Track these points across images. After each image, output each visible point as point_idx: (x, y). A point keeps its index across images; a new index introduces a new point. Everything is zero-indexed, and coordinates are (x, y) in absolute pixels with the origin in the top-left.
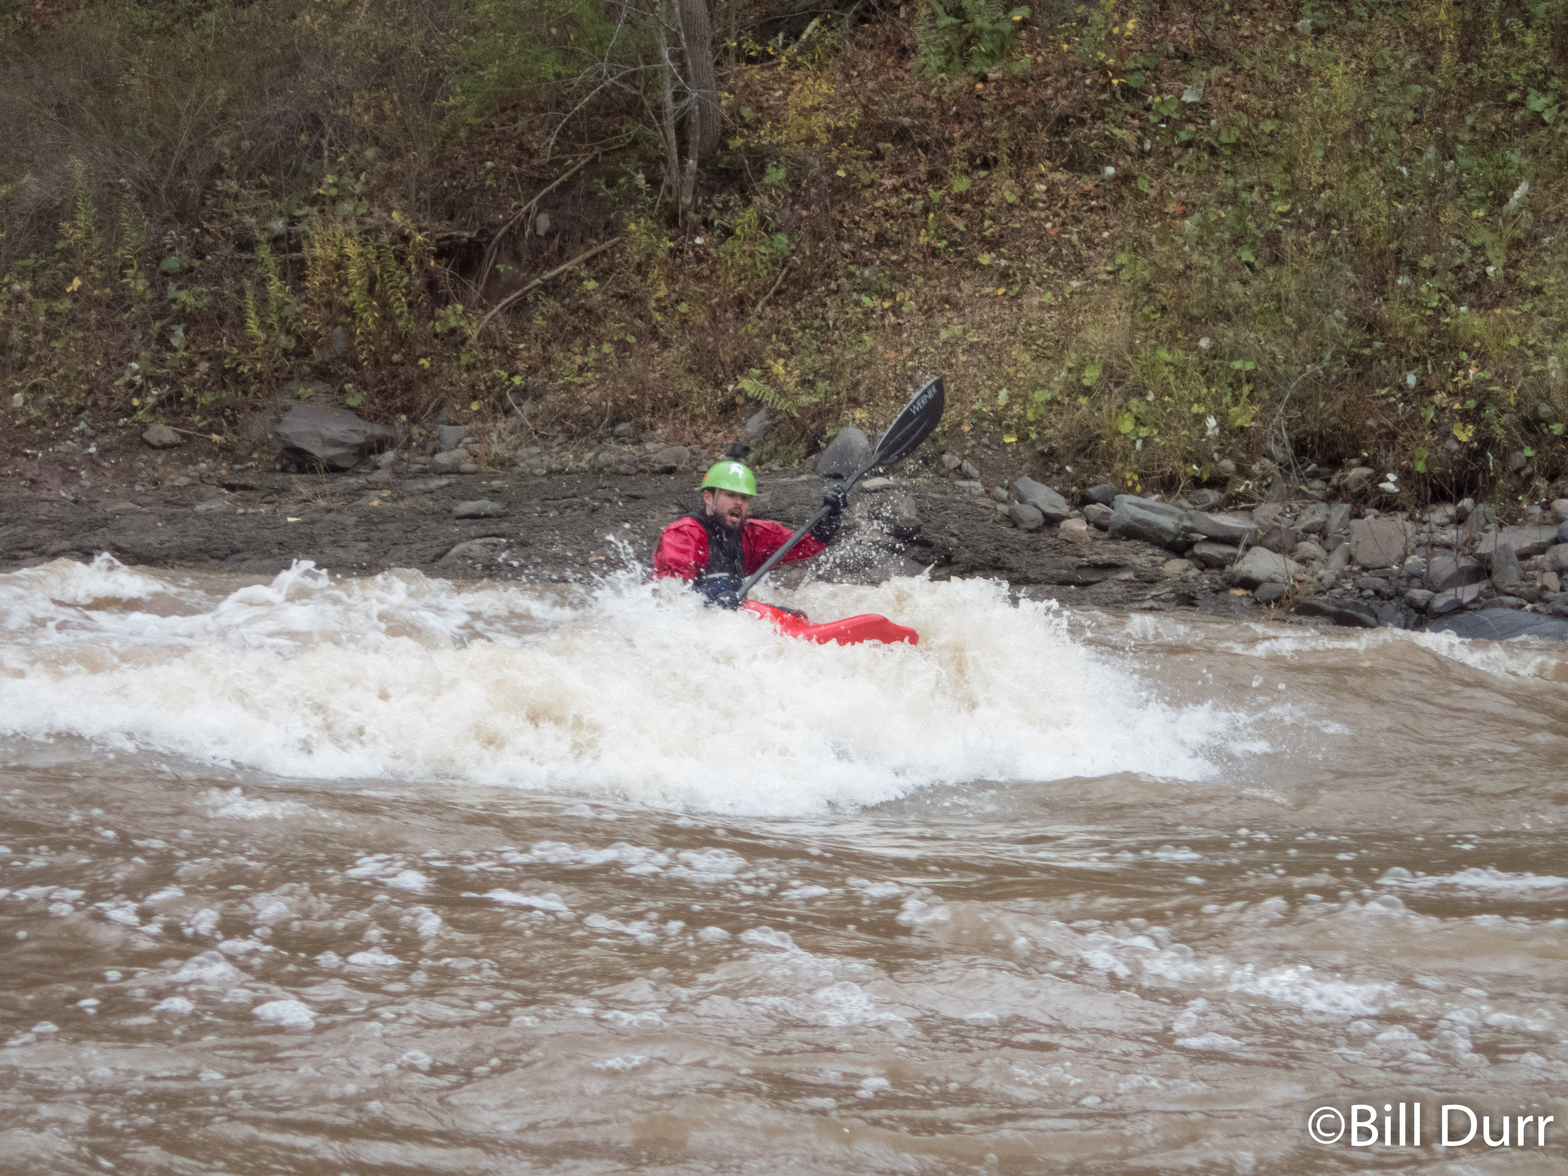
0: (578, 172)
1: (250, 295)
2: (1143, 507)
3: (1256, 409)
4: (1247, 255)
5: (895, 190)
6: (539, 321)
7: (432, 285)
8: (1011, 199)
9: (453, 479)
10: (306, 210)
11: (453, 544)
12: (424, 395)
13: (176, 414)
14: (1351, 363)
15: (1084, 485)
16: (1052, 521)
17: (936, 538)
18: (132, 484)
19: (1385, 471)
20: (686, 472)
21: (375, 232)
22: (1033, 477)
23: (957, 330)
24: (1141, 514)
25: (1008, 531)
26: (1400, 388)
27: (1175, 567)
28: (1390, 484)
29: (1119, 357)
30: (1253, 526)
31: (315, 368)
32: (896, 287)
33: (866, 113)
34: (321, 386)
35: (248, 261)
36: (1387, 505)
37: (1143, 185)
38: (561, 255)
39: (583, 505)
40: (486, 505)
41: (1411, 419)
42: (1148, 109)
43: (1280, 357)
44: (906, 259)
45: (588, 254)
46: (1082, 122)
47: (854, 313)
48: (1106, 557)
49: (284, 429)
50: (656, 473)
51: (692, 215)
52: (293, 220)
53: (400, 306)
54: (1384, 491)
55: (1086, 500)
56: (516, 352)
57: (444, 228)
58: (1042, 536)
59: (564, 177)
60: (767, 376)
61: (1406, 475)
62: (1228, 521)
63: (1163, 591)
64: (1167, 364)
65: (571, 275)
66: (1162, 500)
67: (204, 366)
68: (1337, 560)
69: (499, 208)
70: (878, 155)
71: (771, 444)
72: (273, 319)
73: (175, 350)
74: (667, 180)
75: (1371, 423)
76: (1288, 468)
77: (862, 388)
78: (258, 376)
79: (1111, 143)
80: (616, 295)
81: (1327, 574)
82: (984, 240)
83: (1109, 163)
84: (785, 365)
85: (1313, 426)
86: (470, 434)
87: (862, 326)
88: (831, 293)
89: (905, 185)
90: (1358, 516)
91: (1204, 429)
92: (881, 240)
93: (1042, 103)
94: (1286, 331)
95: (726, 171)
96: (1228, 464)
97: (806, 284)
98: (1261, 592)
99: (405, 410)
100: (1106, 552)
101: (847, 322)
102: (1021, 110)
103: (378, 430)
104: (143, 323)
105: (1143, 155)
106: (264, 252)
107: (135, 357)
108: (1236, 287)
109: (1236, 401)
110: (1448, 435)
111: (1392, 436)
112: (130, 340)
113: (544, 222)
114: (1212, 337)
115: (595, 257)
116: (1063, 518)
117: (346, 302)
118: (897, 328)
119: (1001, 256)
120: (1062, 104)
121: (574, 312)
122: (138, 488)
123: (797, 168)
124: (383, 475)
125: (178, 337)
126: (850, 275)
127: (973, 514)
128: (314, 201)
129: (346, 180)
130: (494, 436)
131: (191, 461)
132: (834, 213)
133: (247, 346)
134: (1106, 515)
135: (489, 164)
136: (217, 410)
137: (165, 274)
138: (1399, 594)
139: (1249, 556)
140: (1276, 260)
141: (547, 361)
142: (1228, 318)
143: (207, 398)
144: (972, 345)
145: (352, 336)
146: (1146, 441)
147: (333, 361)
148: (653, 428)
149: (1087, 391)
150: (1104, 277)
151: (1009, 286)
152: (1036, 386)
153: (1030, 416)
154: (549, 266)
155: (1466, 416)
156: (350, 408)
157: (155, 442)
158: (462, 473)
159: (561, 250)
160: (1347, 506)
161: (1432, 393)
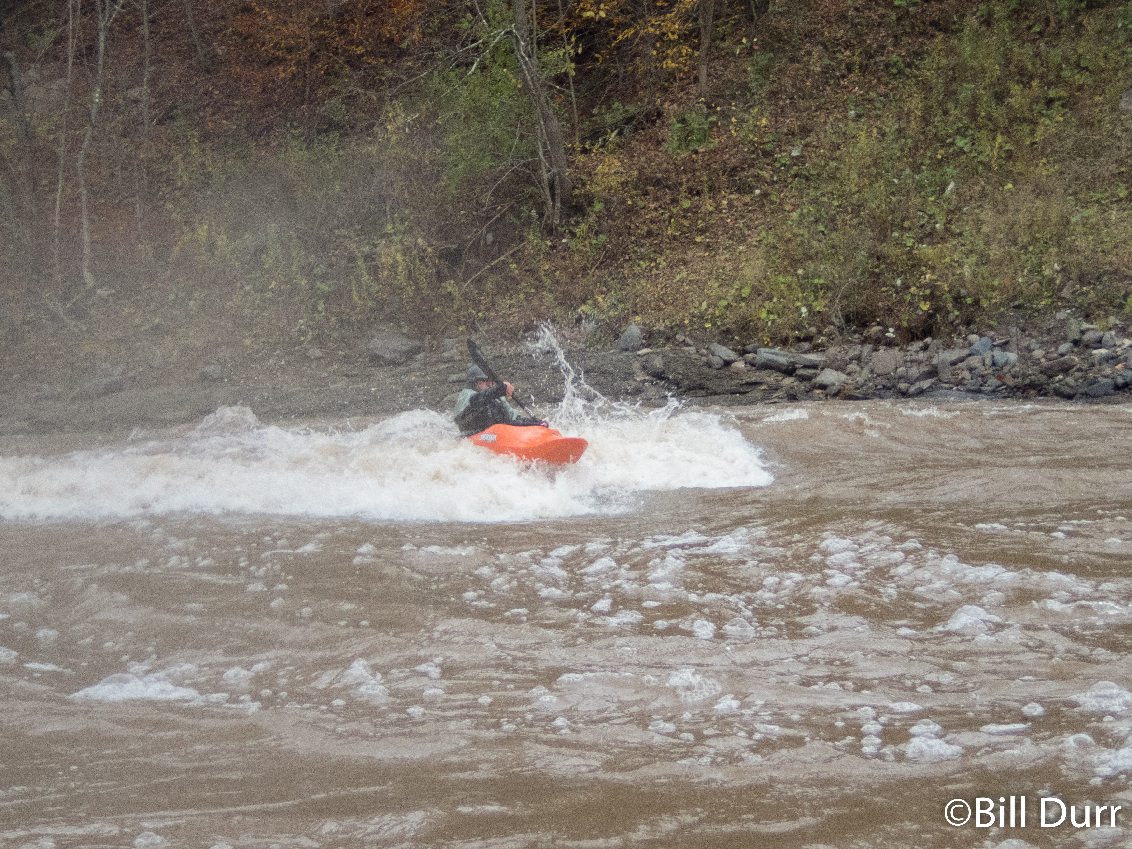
0: (504, 213)
1: (354, 283)
2: (771, 353)
3: (824, 302)
4: (821, 228)
5: (656, 209)
6: (489, 286)
7: (438, 273)
8: (711, 209)
9: (450, 364)
10: (379, 241)
11: (446, 396)
12: (437, 325)
13: (321, 343)
14: (870, 276)
15: (744, 345)
16: (727, 364)
17: (672, 376)
18: (302, 377)
19: (888, 327)
21: (409, 249)
22: (719, 343)
23: (685, 274)
24: (770, 357)
25: (706, 370)
26: (894, 286)
27: (788, 381)
28: (891, 334)
29: (759, 282)
30: (824, 359)
31: (386, 316)
32: (656, 256)
33: (640, 174)
34: (390, 324)
35: (353, 268)
36: (890, 344)
37: (773, 198)
38: (500, 253)
41: (899, 301)
42: (775, 160)
43: (837, 276)
44: (661, 242)
45: (512, 251)
46: (743, 169)
47: (637, 270)
48: (754, 379)
49: (371, 346)
51: (560, 229)
52: (374, 246)
53: (423, 282)
54: (888, 337)
55: (746, 352)
56: (480, 301)
57: (442, 244)
58: (723, 371)
59: (498, 215)
60: (595, 304)
61: (898, 328)
62: (813, 357)
63: (781, 393)
64: (783, 283)
65: (503, 262)
66: (781, 349)
67: (333, 319)
68: (866, 372)
69: (468, 233)
70: (646, 193)
72: (365, 294)
73: (320, 312)
74: (547, 213)
75: (880, 304)
76: (843, 329)
77: (638, 306)
78: (359, 321)
79: (758, 177)
80: (526, 271)
81: (860, 379)
82: (698, 230)
83: (757, 188)
84: (604, 298)
85: (852, 308)
86: (458, 342)
87: (640, 276)
88: (626, 261)
89: (660, 206)
90: (876, 350)
91: (801, 314)
92: (650, 234)
93: (724, 162)
94: (839, 263)
95: (575, 206)
96: (813, 330)
97: (614, 258)
98: (828, 391)
99: (430, 333)
100: (754, 376)
101: (634, 275)
102: (714, 166)
103: (416, 343)
104: (304, 301)
105: (774, 183)
106: (360, 262)
107: (302, 317)
108: (815, 243)
109: (816, 299)
110: (917, 307)
111: (891, 310)
112: (299, 309)
113: (490, 237)
114: (804, 269)
115: (515, 252)
116: (733, 362)
117: (398, 283)
118: (657, 276)
119: (707, 237)
120: (734, 161)
121: (506, 279)
122: (304, 379)
123: (607, 202)
124: (417, 365)
125: (321, 306)
126: (635, 252)
127: (690, 363)
128: (382, 237)
129: (397, 225)
131: (330, 364)
132: (627, 222)
133: (354, 307)
134: (754, 358)
135: (462, 212)
136: (341, 340)
137: (315, 276)
138: (894, 386)
139: (823, 374)
140: (835, 229)
141: (494, 304)
142: (811, 258)
143: (335, 335)
144: (691, 281)
145: (402, 299)
146: (773, 321)
147: (395, 312)
149: (744, 299)
150: (755, 243)
151: (710, 251)
152: (720, 298)
153: (717, 313)
154: (494, 259)
155: (926, 298)
156: (403, 334)
157: (312, 357)
158: (454, 361)
159: (499, 250)
160: (871, 346)
161: (909, 288)
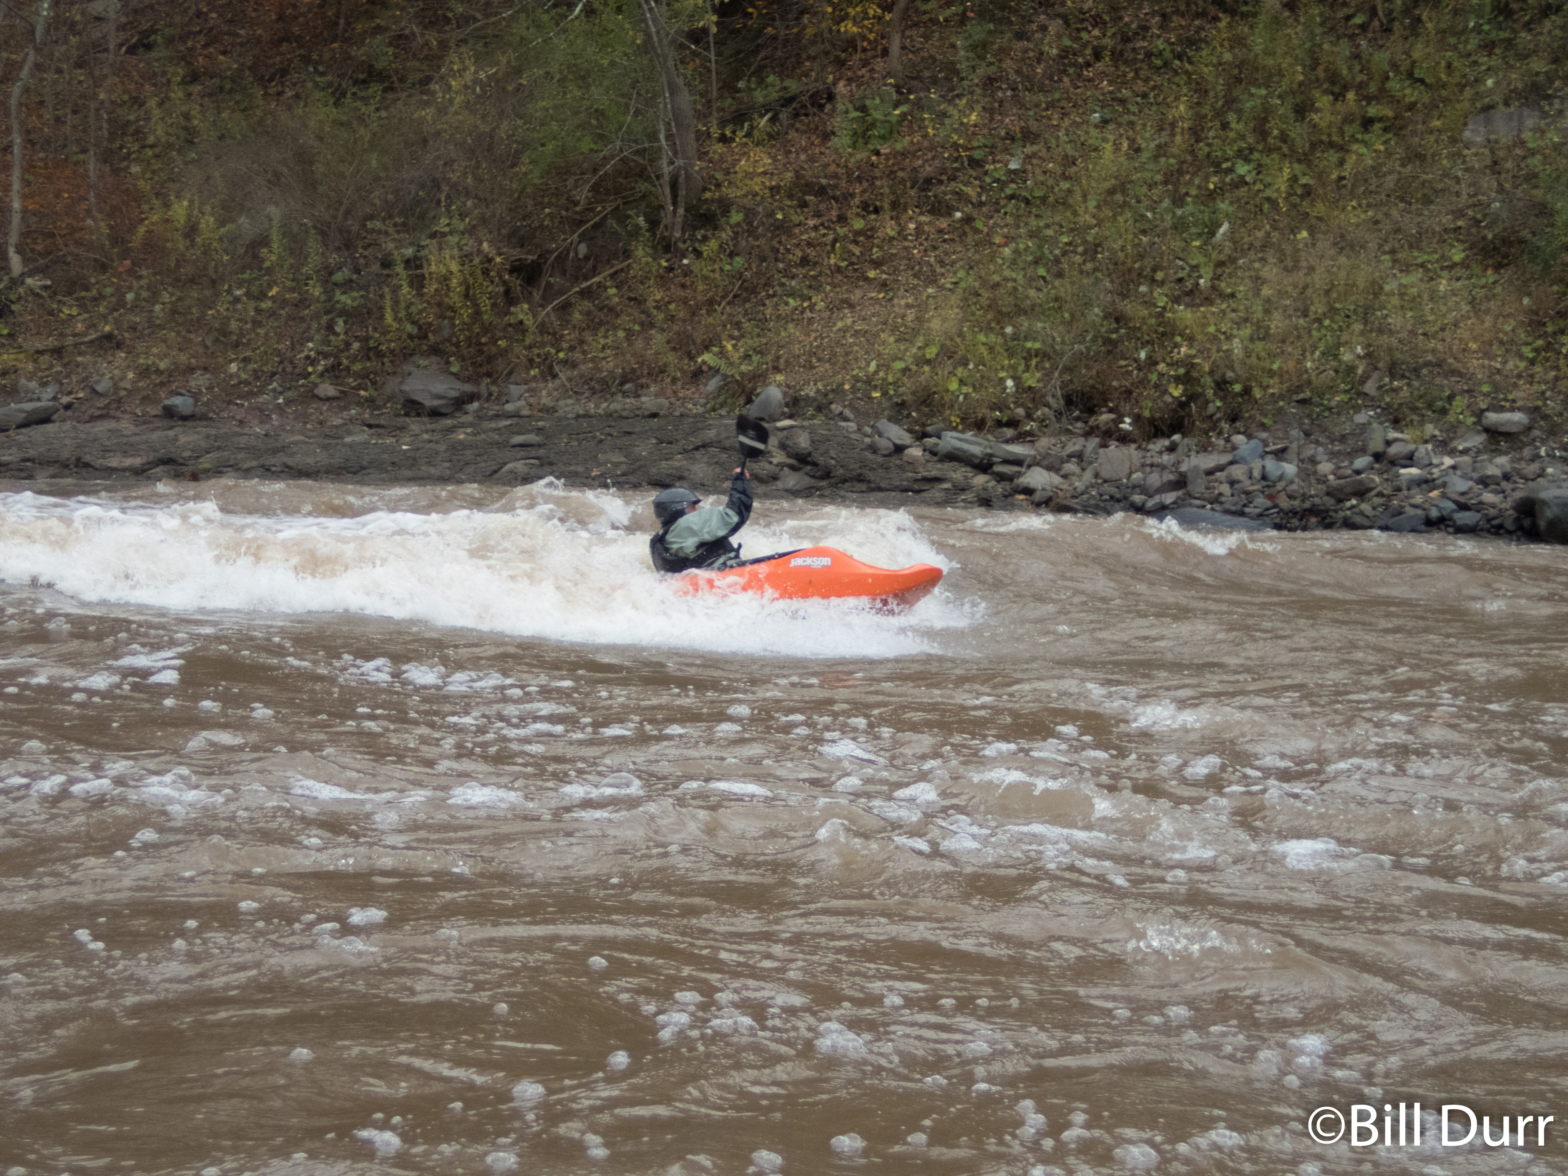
0: (606, 216)
1: (388, 297)
2: (961, 440)
3: (1038, 375)
4: (1041, 271)
5: (816, 228)
6: (577, 316)
7: (507, 293)
8: (892, 233)
9: (514, 421)
10: (428, 241)
11: (505, 464)
12: (500, 365)
13: (337, 377)
14: (1104, 344)
15: (924, 425)
16: (899, 449)
17: (821, 460)
18: (305, 423)
19: (1123, 416)
20: (665, 416)
21: (469, 256)
22: (890, 419)
23: (849, 321)
24: (959, 444)
25: (868, 455)
26: (1136, 360)
27: (980, 480)
28: (1126, 425)
29: (951, 339)
30: (1033, 452)
31: (430, 347)
32: (812, 293)
33: (797, 177)
34: (434, 359)
35: (388, 276)
36: (1124, 439)
37: (979, 225)
38: (594, 272)
39: (594, 437)
40: (532, 438)
41: (1141, 382)
42: (986, 173)
43: (1058, 339)
44: (820, 274)
45: (612, 271)
46: (941, 182)
47: (783, 310)
48: (934, 473)
49: (406, 388)
50: (644, 417)
51: (681, 245)
52: (420, 248)
53: (485, 304)
54: (1121, 430)
55: (925, 435)
56: (562, 336)
57: (516, 253)
58: (892, 459)
59: (597, 219)
60: (722, 353)
61: (1137, 419)
62: (1017, 449)
63: (969, 496)
64: (984, 344)
65: (599, 284)
66: (975, 435)
67: (356, 346)
68: (1088, 476)
69: (553, 240)
70: (804, 205)
71: (722, 398)
72: (402, 314)
73: (338, 335)
74: (664, 221)
75: (1115, 383)
76: (1061, 414)
77: (782, 361)
78: (392, 351)
79: (960, 195)
80: (630, 299)
81: (1079, 485)
82: (872, 261)
83: (958, 210)
84: (734, 346)
85: (1077, 386)
86: (527, 391)
87: (787, 319)
88: (769, 296)
89: (822, 224)
90: (1105, 446)
91: (1005, 388)
92: (805, 261)
93: (915, 170)
94: (1063, 322)
95: (705, 215)
96: (1020, 411)
97: (753, 291)
98: (1034, 497)
99: (489, 375)
100: (934, 470)
101: (778, 317)
102: (901, 174)
103: (468, 388)
104: (316, 316)
105: (981, 204)
106: (399, 269)
107: (310, 339)
108: (1032, 293)
109: (1027, 369)
110: (1165, 392)
111: (1129, 392)
112: (309, 328)
113: (583, 249)
114: (1014, 326)
115: (616, 273)
116: (907, 447)
117: (450, 302)
118: (811, 320)
119: (883, 272)
120: (929, 170)
121: (601, 309)
122: (309, 426)
123: (749, 213)
124: (469, 418)
125: (340, 326)
126: (782, 285)
127: (847, 444)
128: (433, 236)
129: (454, 221)
130: (544, 393)
131: (345, 408)
132: (775, 243)
133: (386, 331)
134: (937, 445)
135: (547, 210)
136: (364, 375)
137: (335, 284)
138: (1126, 498)
139: (1029, 473)
140: (1060, 275)
141: (582, 342)
142: (1025, 313)
143: (357, 367)
144: (857, 331)
145: (454, 325)
146: (966, 396)
147: (442, 343)
148: (648, 386)
149: (928, 362)
150: (948, 286)
151: (886, 292)
152: (895, 358)
153: (890, 379)
154: (586, 278)
155: (1178, 380)
156: (452, 373)
157: (322, 395)
158: (520, 417)
159: (595, 268)
160: (1097, 440)
161: (1156, 363)
